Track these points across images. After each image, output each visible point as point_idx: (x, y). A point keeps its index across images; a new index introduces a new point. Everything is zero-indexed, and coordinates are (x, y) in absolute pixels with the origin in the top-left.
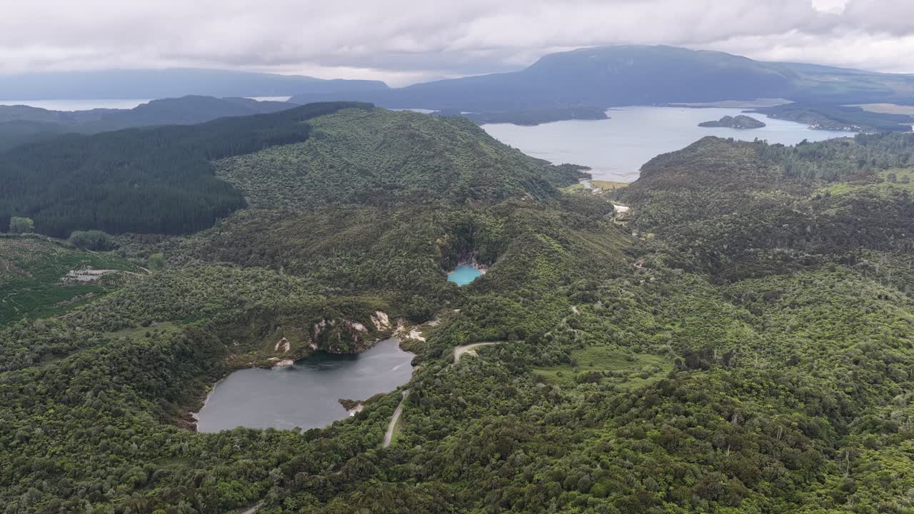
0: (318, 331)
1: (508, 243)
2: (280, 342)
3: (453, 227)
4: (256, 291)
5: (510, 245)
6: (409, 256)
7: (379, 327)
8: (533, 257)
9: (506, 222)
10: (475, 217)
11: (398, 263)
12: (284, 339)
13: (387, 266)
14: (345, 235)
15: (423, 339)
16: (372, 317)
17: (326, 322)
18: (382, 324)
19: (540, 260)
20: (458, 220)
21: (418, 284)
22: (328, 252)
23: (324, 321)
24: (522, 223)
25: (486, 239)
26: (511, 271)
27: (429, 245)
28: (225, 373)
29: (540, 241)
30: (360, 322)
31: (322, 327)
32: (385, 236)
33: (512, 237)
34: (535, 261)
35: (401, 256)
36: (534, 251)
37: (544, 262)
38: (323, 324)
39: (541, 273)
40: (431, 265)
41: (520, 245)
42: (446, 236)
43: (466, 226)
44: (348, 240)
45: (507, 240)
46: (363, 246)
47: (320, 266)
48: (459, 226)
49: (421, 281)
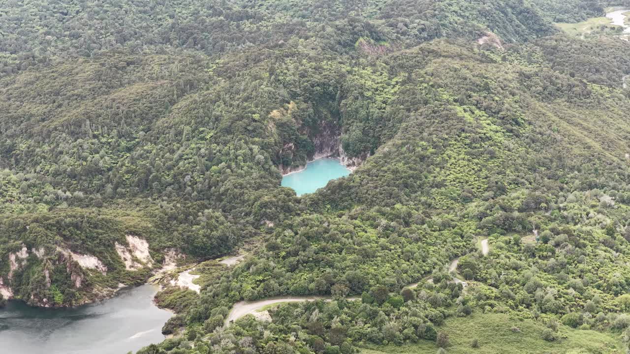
0: (14, 266)
1: (400, 121)
3: (305, 89)
5: (404, 125)
6: (215, 140)
7: (128, 263)
8: (440, 148)
9: (404, 83)
10: (349, 72)
11: (195, 151)
13: (176, 156)
14: (114, 100)
15: (197, 288)
16: (117, 245)
17: (29, 252)
18: (135, 260)
19: (456, 154)
20: (317, 78)
21: (222, 189)
22: (77, 130)
23: (25, 249)
24: (432, 86)
25: (363, 113)
26: (395, 172)
27: (255, 121)
29: (460, 120)
30: (93, 253)
31: (22, 260)
32: (182, 103)
33: (409, 110)
34: (444, 155)
35: (203, 139)
36: (446, 137)
37: (462, 156)
38: (23, 254)
39: (452, 176)
40: (252, 158)
41: (421, 124)
42: (290, 106)
43: (331, 88)
44: (118, 108)
45: (400, 116)
46: (142, 119)
47: (61, 153)
48: (318, 88)
49: (228, 185)
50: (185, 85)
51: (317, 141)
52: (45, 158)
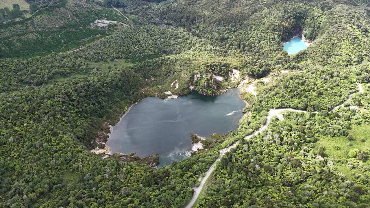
0: (196, 79)
1: (326, 29)
2: (174, 82)
3: (294, 15)
4: (174, 44)
5: (327, 31)
6: (262, 32)
7: (232, 79)
8: (340, 41)
9: (329, 14)
10: (309, 9)
11: (256, 35)
12: (176, 81)
13: (250, 36)
14: (231, 13)
15: (255, 94)
16: (229, 72)
17: (201, 75)
18: (235, 78)
20: (298, 11)
21: (264, 50)
22: (219, 23)
23: (199, 74)
24: (339, 16)
25: (313, 25)
26: (324, 49)
27: (277, 26)
28: (139, 99)
29: (348, 30)
30: (221, 75)
32: (253, 17)
33: (330, 25)
34: (341, 44)
35: (259, 30)
36: (343, 36)
37: (347, 44)
38: (199, 76)
39: (343, 52)
40: (275, 39)
41: (334, 31)
42: (288, 20)
43: (303, 15)
44: (232, 16)
45: (326, 27)
46: (240, 21)
47: (213, 31)
48: (298, 14)
49: (266, 49)
50: (254, 10)
51: (295, 32)
52: (208, 32)
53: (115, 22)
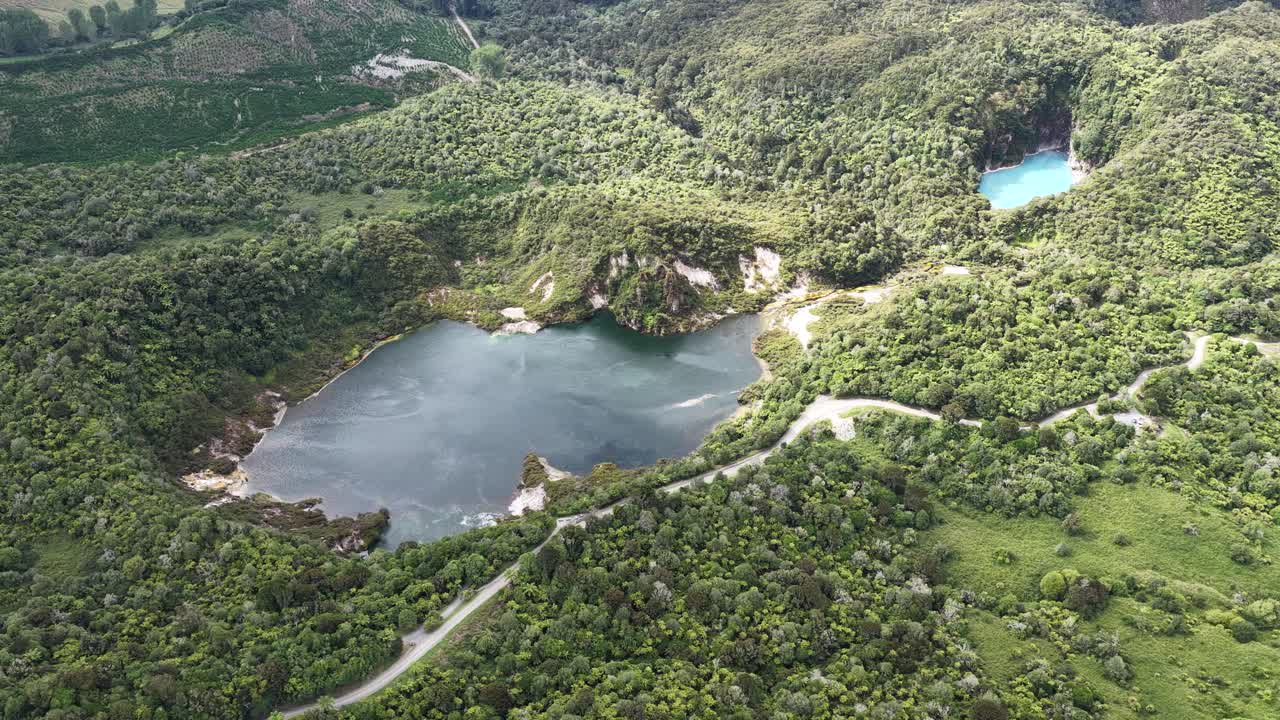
0: (614, 273)
1: (1152, 127)
2: (543, 278)
3: (1044, 68)
4: (591, 150)
5: (1154, 132)
6: (915, 122)
7: (749, 282)
8: (1193, 173)
9: (1174, 74)
10: (1108, 50)
11: (886, 134)
12: (550, 274)
13: (864, 137)
14: (822, 54)
15: (806, 339)
16: (741, 258)
17: (631, 260)
18: (760, 279)
19: (1213, 182)
20: (1062, 55)
21: (902, 189)
22: (770, 87)
23: (625, 256)
24: (1211, 82)
25: (1106, 109)
26: (1121, 199)
27: (967, 106)
29: (1235, 134)
30: (705, 266)
31: (622, 267)
32: (894, 69)
33: (1166, 114)
34: (1195, 183)
35: (901, 118)
36: (1207, 157)
37: (1219, 187)
38: (624, 261)
39: (1197, 214)
40: (949, 151)
41: (1177, 136)
42: (1019, 87)
43: (1077, 69)
44: (824, 64)
45: (1153, 119)
46: (846, 81)
47: (746, 112)
48: (1060, 68)
49: (910, 185)
50: (907, 44)
51: (1046, 131)
52: (728, 115)
53: (432, 65)
